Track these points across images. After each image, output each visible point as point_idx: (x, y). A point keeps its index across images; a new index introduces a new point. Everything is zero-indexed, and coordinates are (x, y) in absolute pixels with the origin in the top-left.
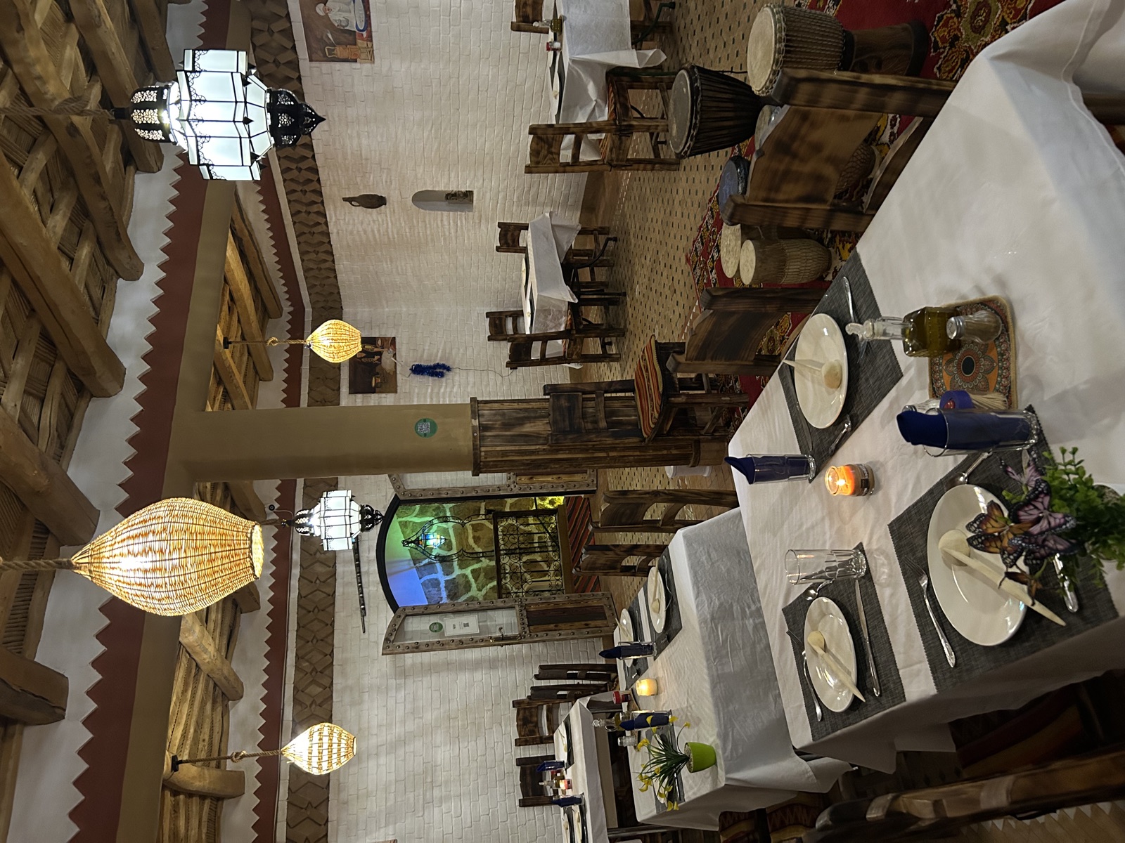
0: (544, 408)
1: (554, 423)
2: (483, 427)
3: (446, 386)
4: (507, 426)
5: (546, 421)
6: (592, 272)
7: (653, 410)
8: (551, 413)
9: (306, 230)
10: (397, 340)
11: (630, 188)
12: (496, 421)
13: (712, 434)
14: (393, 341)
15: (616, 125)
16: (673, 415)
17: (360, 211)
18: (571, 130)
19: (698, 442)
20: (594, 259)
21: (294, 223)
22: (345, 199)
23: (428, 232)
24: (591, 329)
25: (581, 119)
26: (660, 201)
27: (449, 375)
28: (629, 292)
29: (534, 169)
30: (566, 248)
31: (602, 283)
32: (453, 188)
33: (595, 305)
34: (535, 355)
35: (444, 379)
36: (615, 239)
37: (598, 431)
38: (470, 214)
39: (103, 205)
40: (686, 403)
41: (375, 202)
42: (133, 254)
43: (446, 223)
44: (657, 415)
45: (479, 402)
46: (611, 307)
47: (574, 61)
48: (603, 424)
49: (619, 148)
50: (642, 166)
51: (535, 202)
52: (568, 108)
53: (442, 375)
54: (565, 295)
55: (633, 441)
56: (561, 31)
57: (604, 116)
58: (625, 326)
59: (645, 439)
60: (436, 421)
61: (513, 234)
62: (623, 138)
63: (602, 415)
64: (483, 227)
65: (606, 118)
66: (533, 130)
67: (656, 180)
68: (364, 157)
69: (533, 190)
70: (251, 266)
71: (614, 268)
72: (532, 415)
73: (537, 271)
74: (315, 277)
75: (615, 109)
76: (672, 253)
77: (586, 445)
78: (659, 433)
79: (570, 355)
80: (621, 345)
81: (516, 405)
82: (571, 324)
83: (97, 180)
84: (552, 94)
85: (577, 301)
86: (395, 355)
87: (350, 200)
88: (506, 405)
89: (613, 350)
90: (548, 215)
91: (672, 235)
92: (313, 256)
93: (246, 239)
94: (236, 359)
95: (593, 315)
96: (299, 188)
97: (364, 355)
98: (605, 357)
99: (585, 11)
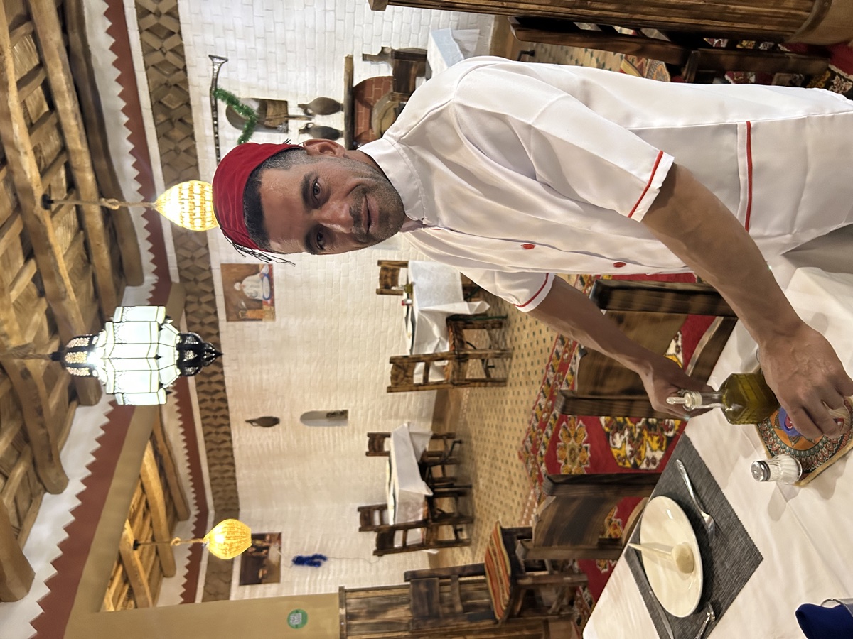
0: (405, 594)
1: (414, 609)
2: (350, 616)
3: (322, 575)
4: (372, 613)
5: (407, 607)
6: (443, 469)
7: (503, 592)
8: (411, 598)
9: (214, 446)
10: (283, 536)
11: (469, 403)
12: (362, 609)
13: (558, 614)
14: (279, 536)
15: (455, 354)
16: (522, 596)
17: (258, 430)
18: (422, 359)
19: (546, 622)
20: (444, 459)
21: (206, 442)
22: (248, 421)
23: (312, 444)
24: (443, 518)
25: (429, 350)
26: (494, 411)
27: (325, 564)
28: (474, 485)
29: (394, 389)
30: (421, 450)
31: (453, 479)
32: (332, 409)
33: (447, 497)
34: (398, 543)
35: (320, 569)
36: (460, 442)
37: (454, 615)
38: (346, 428)
39: (42, 431)
40: (533, 585)
41: (270, 422)
42: (62, 471)
43: (326, 435)
44: (507, 597)
45: (346, 591)
46: (460, 499)
47: (422, 311)
48: (459, 608)
49: (459, 371)
50: (477, 384)
51: (396, 416)
52: (419, 344)
53: (318, 564)
54: (422, 490)
55: (487, 623)
56: (412, 292)
57: (446, 348)
58: (473, 514)
59: (497, 622)
60: (308, 612)
61: (379, 442)
62: (462, 364)
63: (457, 599)
64: (356, 438)
65: (447, 349)
66: (392, 360)
67: (489, 395)
68: (264, 388)
69: (395, 407)
70: (168, 477)
71: (461, 465)
72: (394, 601)
73: (399, 471)
74: (219, 485)
75: (454, 344)
76: (507, 451)
77: (445, 630)
78: (511, 615)
79: (428, 541)
80: (470, 531)
81: (379, 593)
82: (428, 514)
83: (40, 412)
84: (406, 336)
85: (431, 494)
86: (280, 549)
87: (251, 422)
88: (371, 593)
89: (464, 536)
90: (406, 425)
91: (506, 436)
92: (218, 467)
93: (166, 456)
94: (145, 559)
95: (446, 505)
96: (211, 414)
97: (254, 549)
98: (458, 542)
99: (429, 279)
